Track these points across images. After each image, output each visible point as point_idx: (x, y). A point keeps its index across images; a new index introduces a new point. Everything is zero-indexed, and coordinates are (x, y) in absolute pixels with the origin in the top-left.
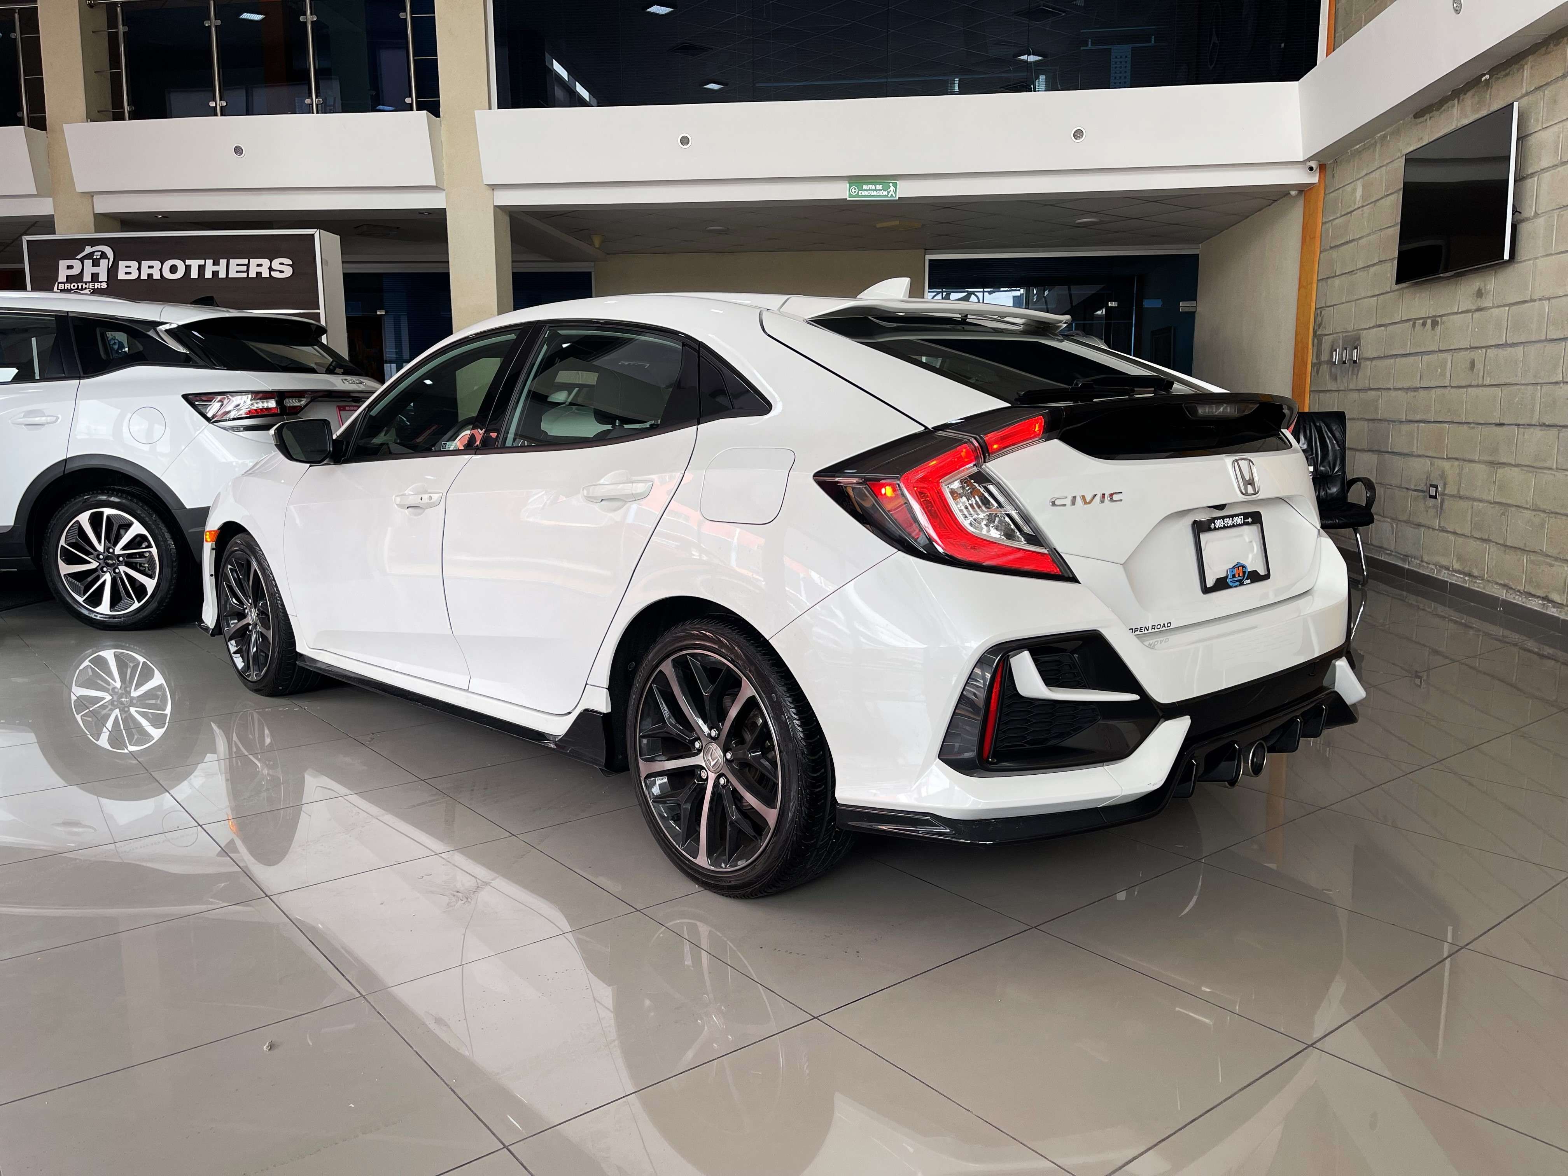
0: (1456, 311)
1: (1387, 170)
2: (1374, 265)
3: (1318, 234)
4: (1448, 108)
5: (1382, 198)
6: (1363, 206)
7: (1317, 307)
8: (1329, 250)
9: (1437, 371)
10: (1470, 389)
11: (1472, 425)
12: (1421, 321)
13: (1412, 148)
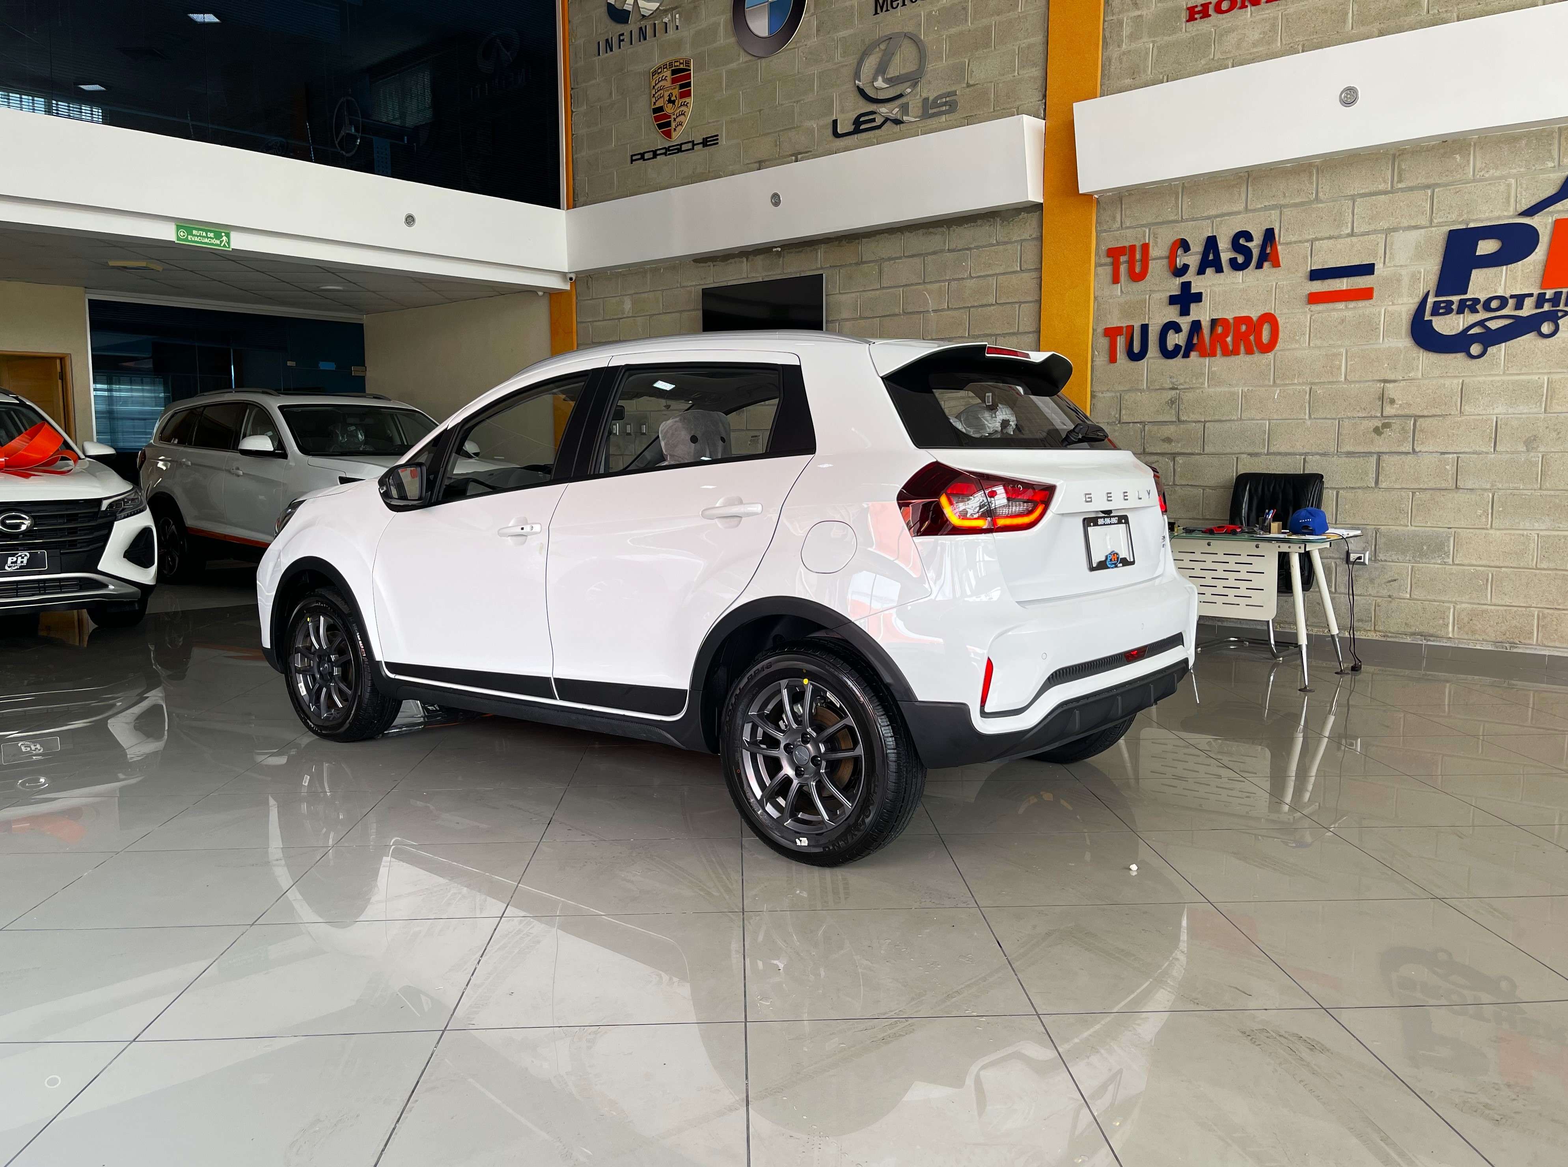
1: (664, 294)
3: (574, 331)
4: (735, 262)
5: (660, 314)
6: (635, 317)
13: (694, 283)
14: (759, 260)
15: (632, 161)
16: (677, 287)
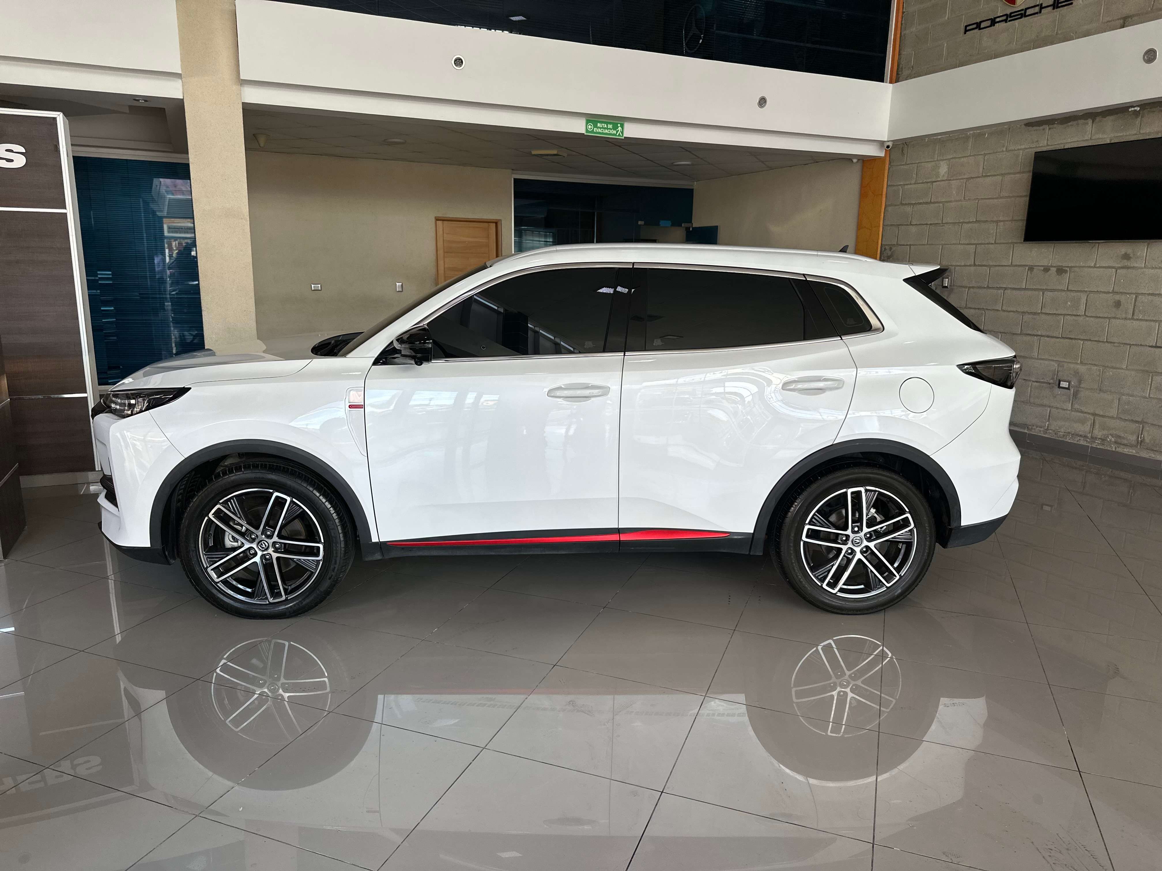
0: (1093, 265)
1: (986, 158)
2: (969, 222)
3: (884, 193)
4: (1078, 124)
5: (979, 177)
6: (950, 180)
7: (884, 243)
8: (899, 205)
9: (1067, 303)
10: (1113, 320)
11: (1115, 344)
12: (1043, 268)
13: (1023, 147)
14: (1109, 122)
15: (966, 31)
16: (1003, 151)
